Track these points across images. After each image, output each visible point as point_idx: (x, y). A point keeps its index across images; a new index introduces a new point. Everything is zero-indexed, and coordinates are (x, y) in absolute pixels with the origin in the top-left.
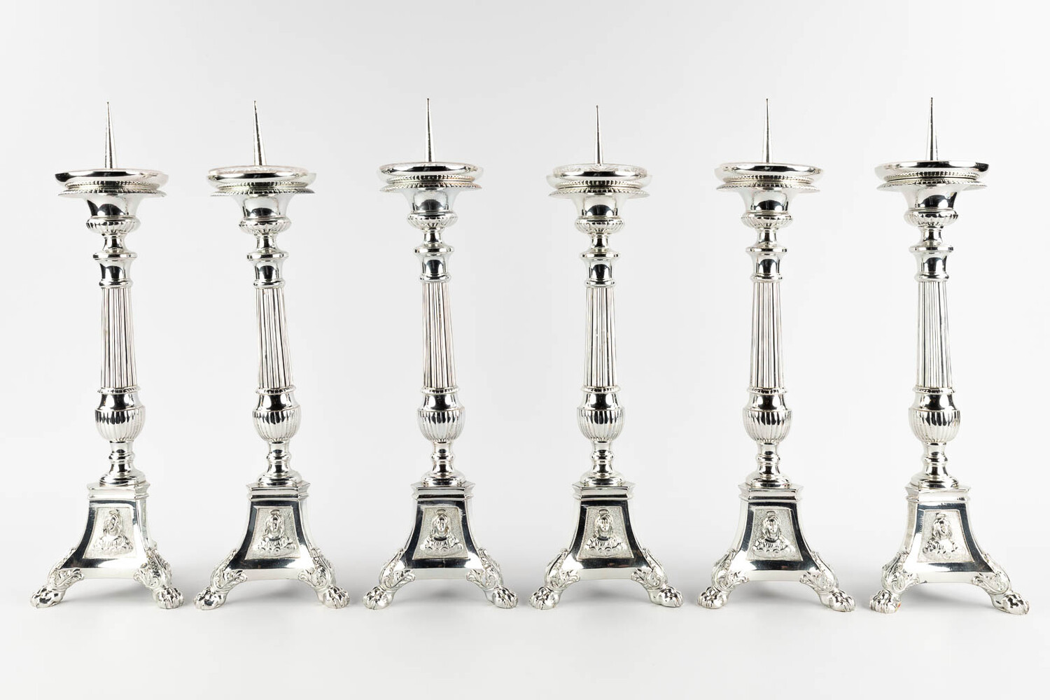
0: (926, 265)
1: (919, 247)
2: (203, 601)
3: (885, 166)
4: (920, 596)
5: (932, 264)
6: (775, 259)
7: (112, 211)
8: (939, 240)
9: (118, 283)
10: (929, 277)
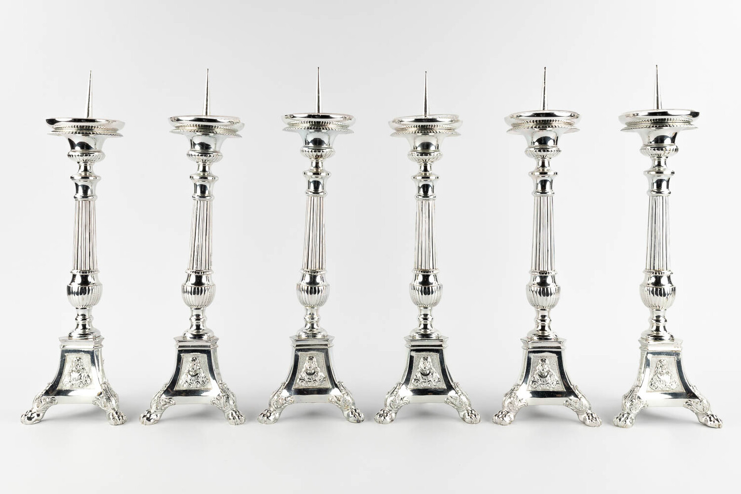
0: (655, 185)
1: (650, 171)
2: (145, 418)
3: (626, 115)
4: (646, 416)
5: (659, 183)
6: (549, 179)
7: (85, 146)
8: (665, 167)
9: (87, 197)
10: (657, 193)
